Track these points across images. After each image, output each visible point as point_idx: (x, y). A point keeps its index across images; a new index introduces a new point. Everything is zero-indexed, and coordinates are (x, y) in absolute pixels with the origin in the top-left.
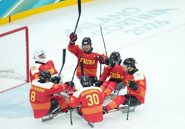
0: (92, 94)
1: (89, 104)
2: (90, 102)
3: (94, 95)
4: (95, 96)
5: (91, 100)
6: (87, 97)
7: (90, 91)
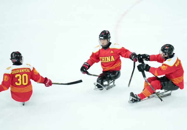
0: (21, 74)
1: (16, 83)
2: (18, 82)
3: (24, 75)
4: (25, 77)
5: (19, 80)
6: (16, 76)
7: (20, 70)
